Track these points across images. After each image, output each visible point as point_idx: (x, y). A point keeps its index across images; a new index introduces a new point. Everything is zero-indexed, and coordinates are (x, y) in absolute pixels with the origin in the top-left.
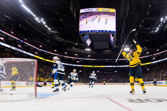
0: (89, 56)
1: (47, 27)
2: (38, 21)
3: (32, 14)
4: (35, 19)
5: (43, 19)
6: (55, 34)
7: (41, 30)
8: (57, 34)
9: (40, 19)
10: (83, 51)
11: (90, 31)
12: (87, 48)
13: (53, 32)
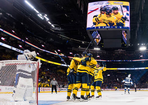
0: (98, 56)
1: (50, 23)
2: (41, 18)
3: (35, 10)
4: (38, 15)
5: (46, 15)
6: (59, 31)
7: (44, 28)
8: (61, 31)
9: (43, 15)
10: (91, 51)
11: (99, 27)
12: (96, 47)
13: (57, 29)
